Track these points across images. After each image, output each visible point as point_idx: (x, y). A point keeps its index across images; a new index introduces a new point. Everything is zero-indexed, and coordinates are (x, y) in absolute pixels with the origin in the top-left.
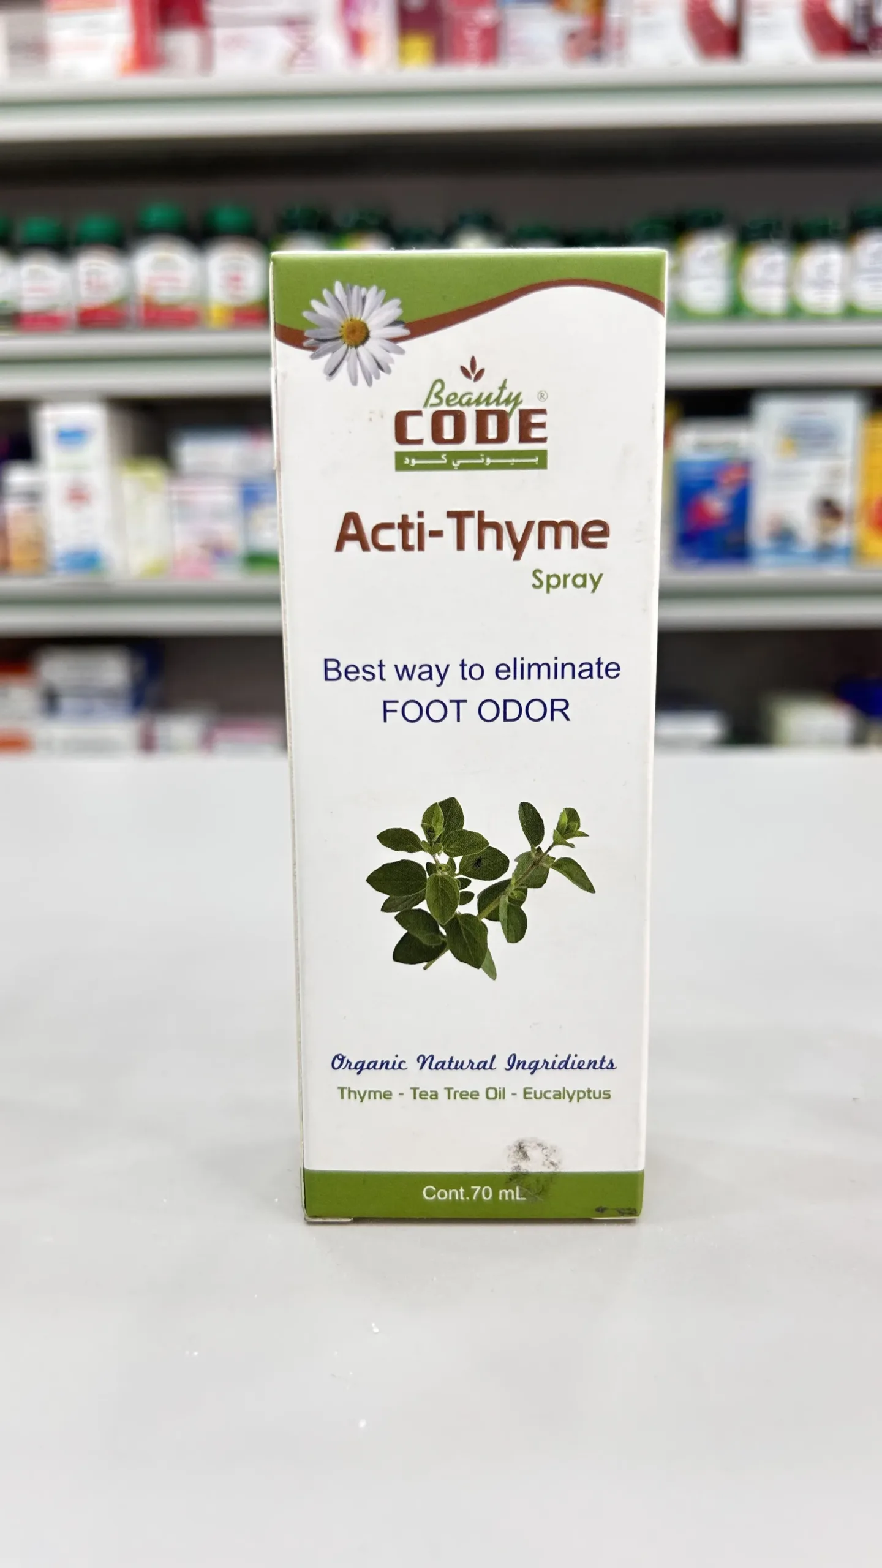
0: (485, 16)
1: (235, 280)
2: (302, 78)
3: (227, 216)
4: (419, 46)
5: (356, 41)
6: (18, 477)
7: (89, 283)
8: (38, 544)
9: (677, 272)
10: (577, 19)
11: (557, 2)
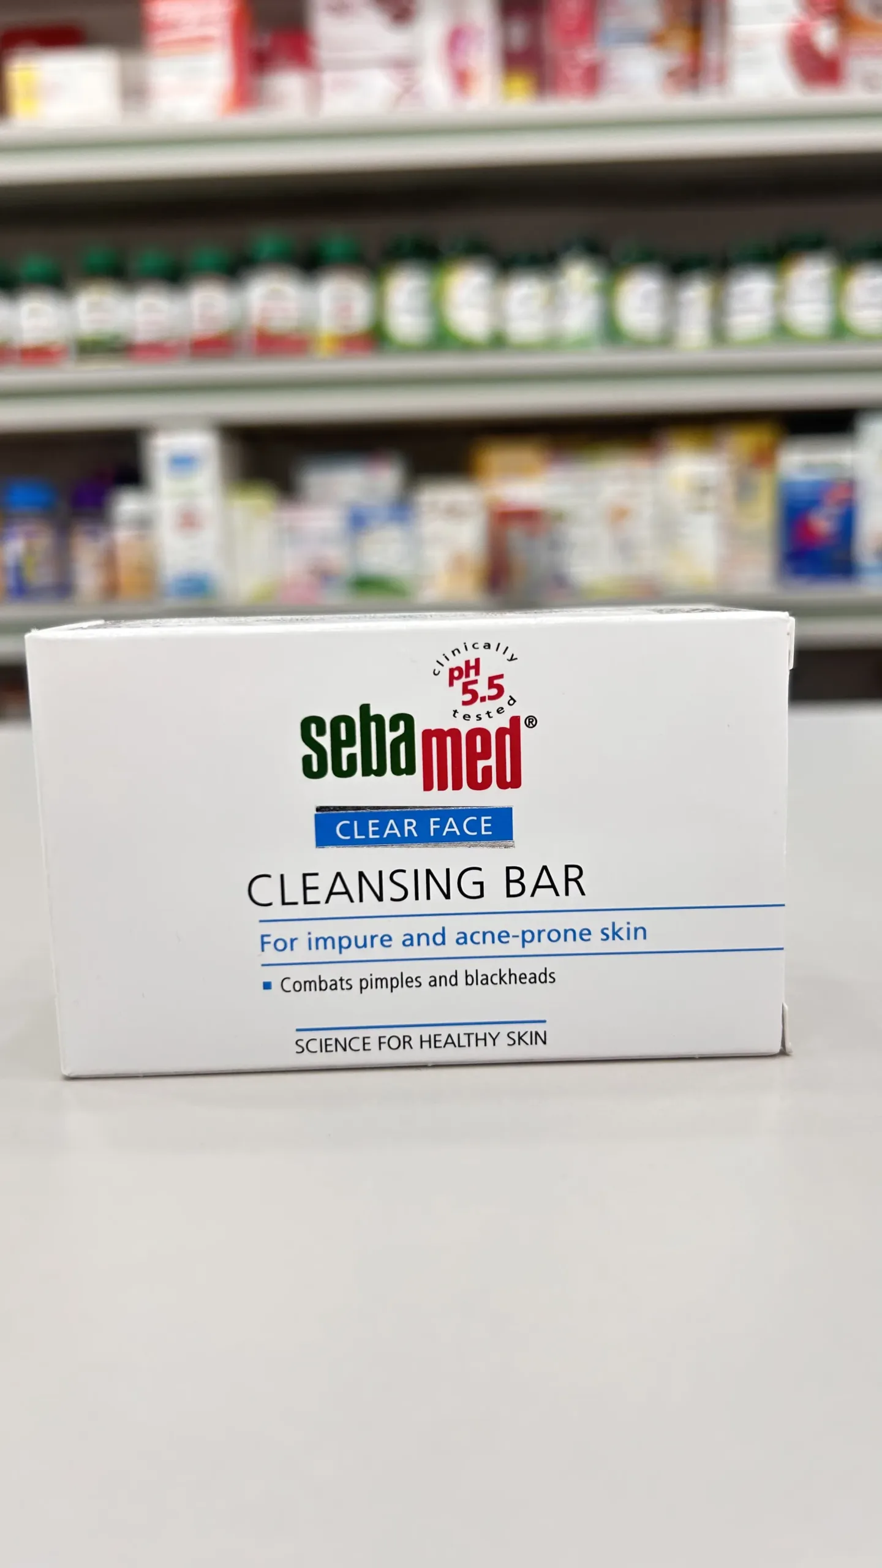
0: (586, 55)
1: (344, 309)
2: (410, 113)
3: (335, 244)
4: (522, 83)
5: (462, 79)
6: (129, 505)
7: (202, 314)
8: (148, 570)
9: (779, 298)
10: (675, 56)
11: (656, 40)
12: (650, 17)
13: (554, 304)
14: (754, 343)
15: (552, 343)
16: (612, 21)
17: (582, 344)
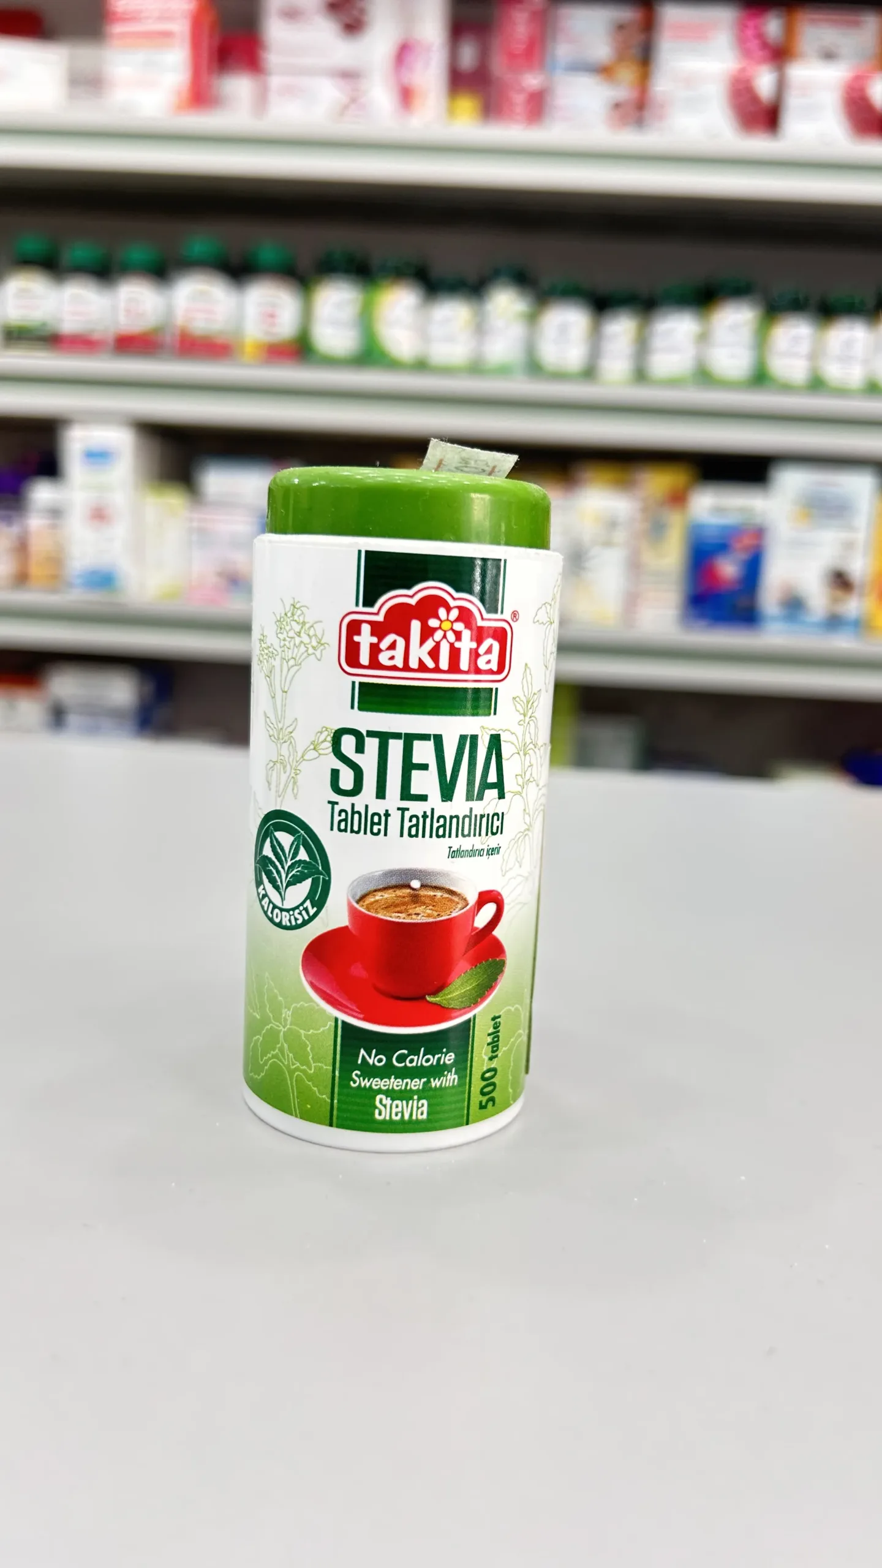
0: (532, 81)
1: (270, 317)
2: (351, 128)
3: (267, 253)
4: (467, 105)
5: (406, 96)
6: (42, 493)
8: (56, 560)
9: (703, 338)
10: (623, 90)
11: (604, 71)
12: (601, 49)
13: (480, 329)
14: (673, 383)
15: (476, 368)
16: (563, 51)
17: (503, 371)
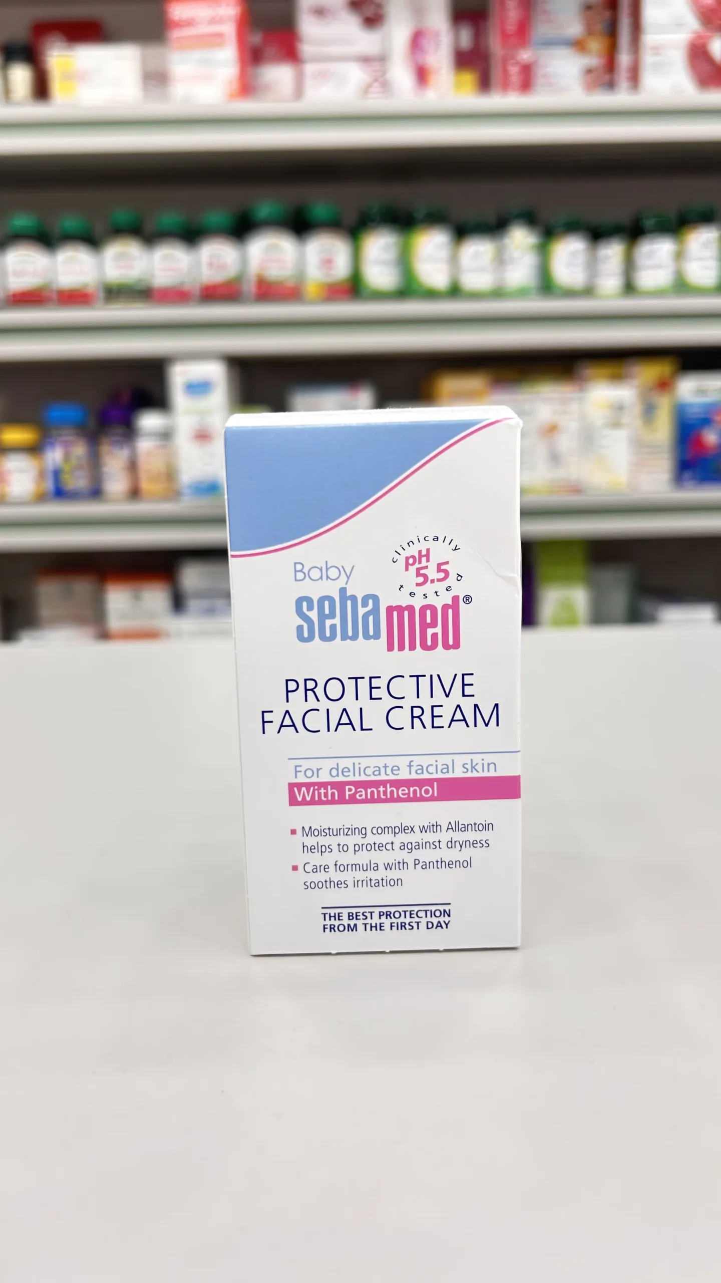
0: (525, 55)
1: (328, 262)
2: (376, 103)
3: (320, 210)
4: (469, 78)
5: (422, 75)
6: (149, 421)
7: (211, 265)
8: (170, 475)
9: (679, 256)
13: (500, 260)
14: (657, 293)
16: (541, 29)
17: (522, 293)
